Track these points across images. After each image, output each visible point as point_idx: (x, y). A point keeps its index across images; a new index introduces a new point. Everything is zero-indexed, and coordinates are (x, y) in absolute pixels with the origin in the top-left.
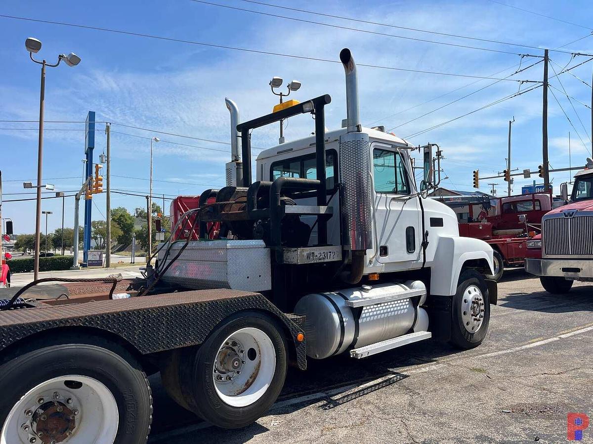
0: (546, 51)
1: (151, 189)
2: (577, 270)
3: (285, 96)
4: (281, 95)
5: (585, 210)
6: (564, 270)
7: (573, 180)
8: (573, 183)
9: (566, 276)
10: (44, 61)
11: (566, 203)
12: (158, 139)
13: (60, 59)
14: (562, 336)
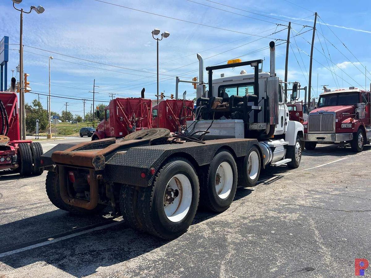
0: (290, 23)
1: (49, 91)
2: (324, 138)
3: (160, 40)
4: (158, 39)
5: (328, 111)
6: (318, 138)
7: (319, 97)
8: (319, 98)
9: (318, 141)
10: (22, 9)
11: (316, 108)
12: (52, 57)
13: (31, 9)
14: (327, 163)
